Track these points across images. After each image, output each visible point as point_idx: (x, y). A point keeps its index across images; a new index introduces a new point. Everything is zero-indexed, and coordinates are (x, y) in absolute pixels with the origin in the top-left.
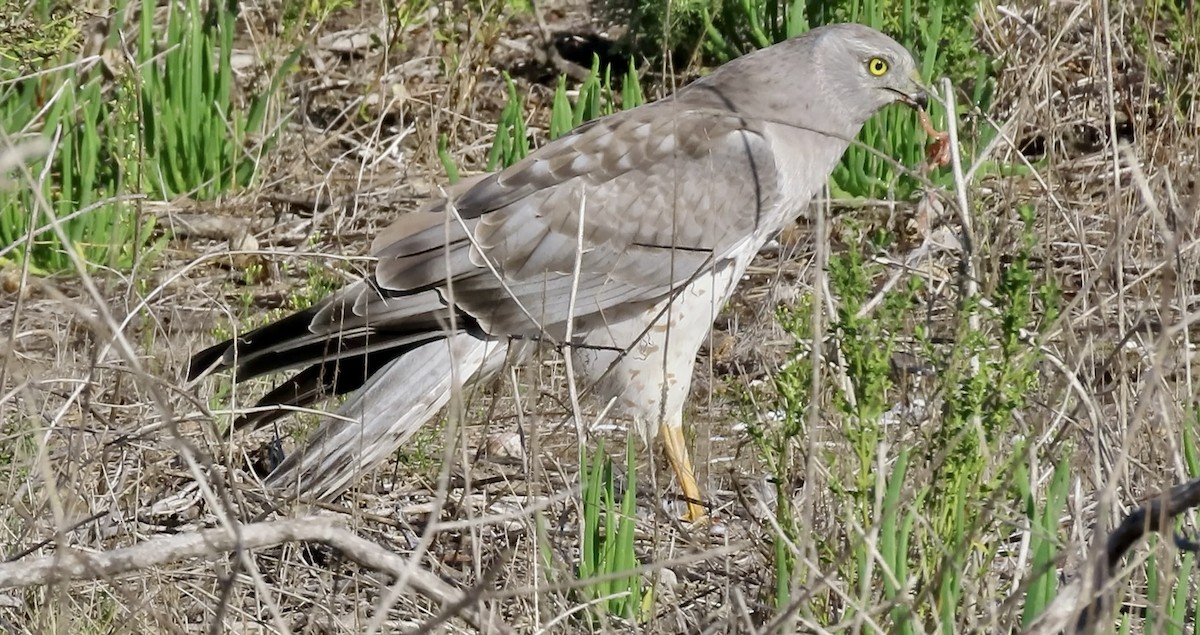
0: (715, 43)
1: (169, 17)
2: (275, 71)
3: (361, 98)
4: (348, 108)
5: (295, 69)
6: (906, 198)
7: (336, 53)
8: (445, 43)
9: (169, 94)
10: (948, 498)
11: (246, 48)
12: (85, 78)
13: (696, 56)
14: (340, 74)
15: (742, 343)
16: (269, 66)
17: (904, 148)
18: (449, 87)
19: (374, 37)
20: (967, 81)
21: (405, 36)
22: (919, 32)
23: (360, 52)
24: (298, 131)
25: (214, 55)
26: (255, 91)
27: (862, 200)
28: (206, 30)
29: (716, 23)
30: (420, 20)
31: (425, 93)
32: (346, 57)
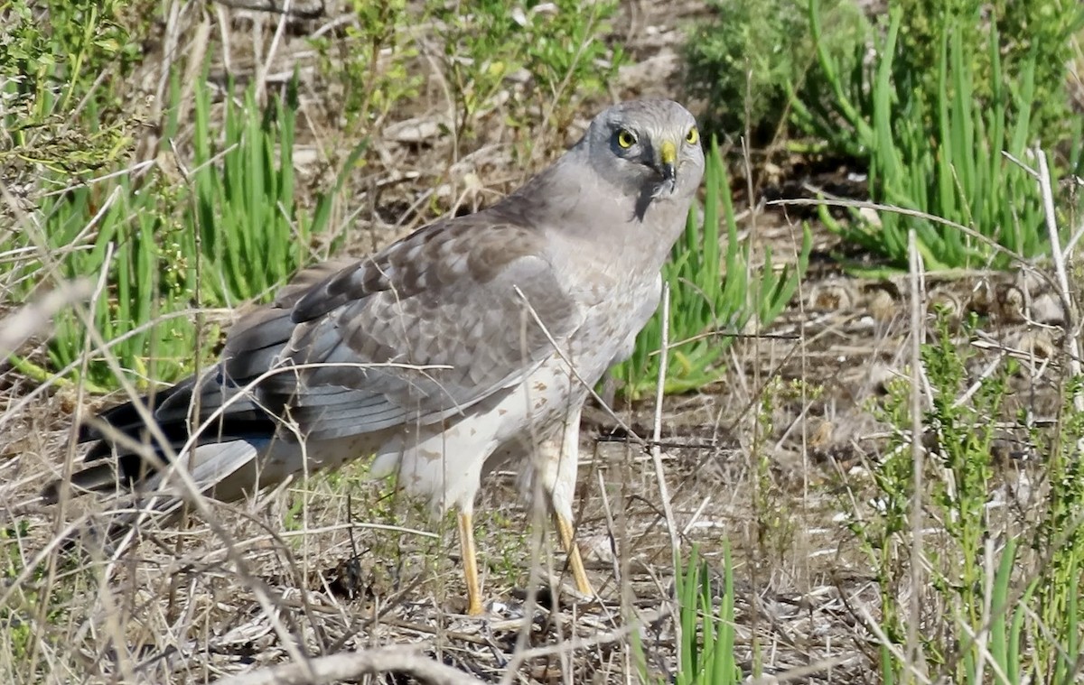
0: (800, 116)
1: (225, 114)
2: (340, 167)
3: (431, 191)
4: (419, 202)
5: (361, 163)
6: (1005, 267)
7: (403, 143)
8: (516, 129)
9: (229, 196)
10: (1058, 588)
11: (307, 143)
12: (140, 182)
13: (781, 129)
14: (408, 166)
15: (841, 428)
16: (334, 162)
17: (1001, 216)
18: (523, 174)
19: (442, 126)
20: (1063, 143)
21: (475, 123)
22: (1010, 95)
23: (429, 141)
24: (366, 228)
25: (275, 153)
26: (320, 189)
27: (958, 272)
28: (265, 127)
29: (800, 95)
30: (491, 105)
31: (497, 182)
32: (413, 147)
